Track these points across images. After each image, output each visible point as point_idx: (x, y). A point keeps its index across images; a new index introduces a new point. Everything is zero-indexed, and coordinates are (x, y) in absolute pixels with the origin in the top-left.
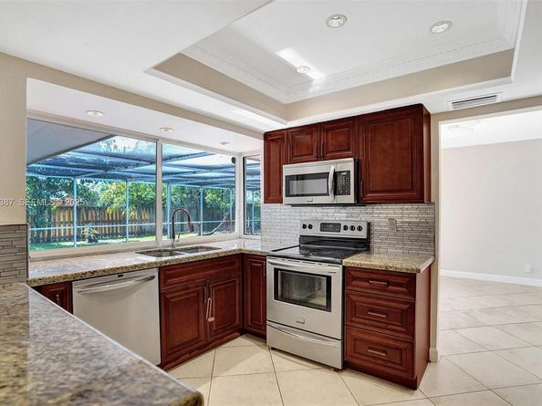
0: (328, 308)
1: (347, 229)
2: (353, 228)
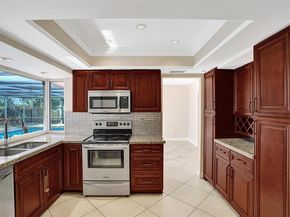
0: (122, 166)
1: (121, 124)
2: (124, 124)
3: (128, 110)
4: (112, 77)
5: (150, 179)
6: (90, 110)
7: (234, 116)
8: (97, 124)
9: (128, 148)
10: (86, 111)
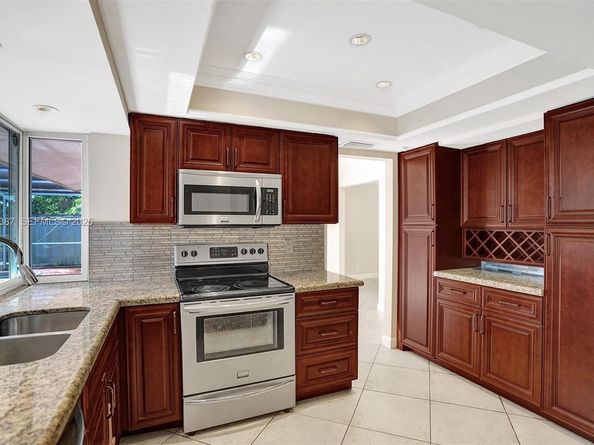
0: (281, 346)
1: (244, 252)
2: (252, 251)
3: (277, 219)
4: (235, 139)
5: (331, 363)
6: (183, 218)
7: (460, 230)
8: (185, 254)
9: (292, 302)
10: (174, 220)
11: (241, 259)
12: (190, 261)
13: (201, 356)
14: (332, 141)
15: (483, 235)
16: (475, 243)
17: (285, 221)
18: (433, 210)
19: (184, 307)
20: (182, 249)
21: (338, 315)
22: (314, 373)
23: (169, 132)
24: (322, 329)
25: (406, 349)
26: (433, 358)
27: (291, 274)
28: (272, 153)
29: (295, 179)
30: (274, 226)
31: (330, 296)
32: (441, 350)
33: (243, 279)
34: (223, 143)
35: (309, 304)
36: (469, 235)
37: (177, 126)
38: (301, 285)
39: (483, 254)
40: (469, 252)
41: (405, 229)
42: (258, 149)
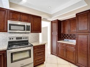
0: (30, 57)
1: (23, 38)
2: (25, 38)
4: (21, 15)
5: (40, 59)
6: (9, 31)
7: (61, 34)
8: (10, 39)
9: (33, 48)
10: (7, 31)
11: (23, 40)
12: (12, 40)
13: (12, 62)
14: (40, 18)
15: (65, 35)
16: (64, 36)
17: (31, 32)
18: (57, 31)
19: (8, 51)
20: (10, 38)
21: (41, 50)
22: (37, 61)
23: (6, 12)
24: (38, 53)
25: (53, 54)
26: (57, 56)
27: (33, 42)
28: (29, 19)
29: (33, 24)
30: (29, 33)
31: (40, 46)
32: (59, 54)
33: (23, 44)
34: (19, 16)
35: (36, 48)
36: (63, 35)
37: (8, 11)
38: (34, 44)
39: (65, 38)
40: (63, 38)
41: (52, 34)
42: (26, 18)
